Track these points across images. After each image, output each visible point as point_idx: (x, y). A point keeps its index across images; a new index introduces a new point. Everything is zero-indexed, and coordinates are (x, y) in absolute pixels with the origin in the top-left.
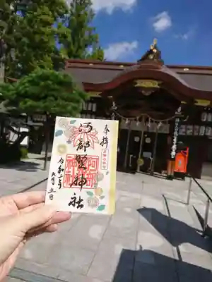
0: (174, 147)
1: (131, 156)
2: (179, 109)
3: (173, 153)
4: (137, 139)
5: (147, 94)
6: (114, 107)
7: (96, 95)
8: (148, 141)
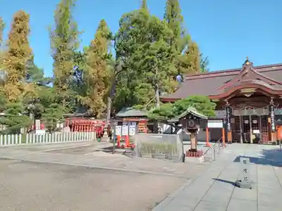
0: (273, 124)
1: (245, 134)
2: (272, 101)
3: (273, 128)
4: (246, 122)
5: (248, 96)
6: (228, 104)
7: (217, 100)
8: (255, 122)
